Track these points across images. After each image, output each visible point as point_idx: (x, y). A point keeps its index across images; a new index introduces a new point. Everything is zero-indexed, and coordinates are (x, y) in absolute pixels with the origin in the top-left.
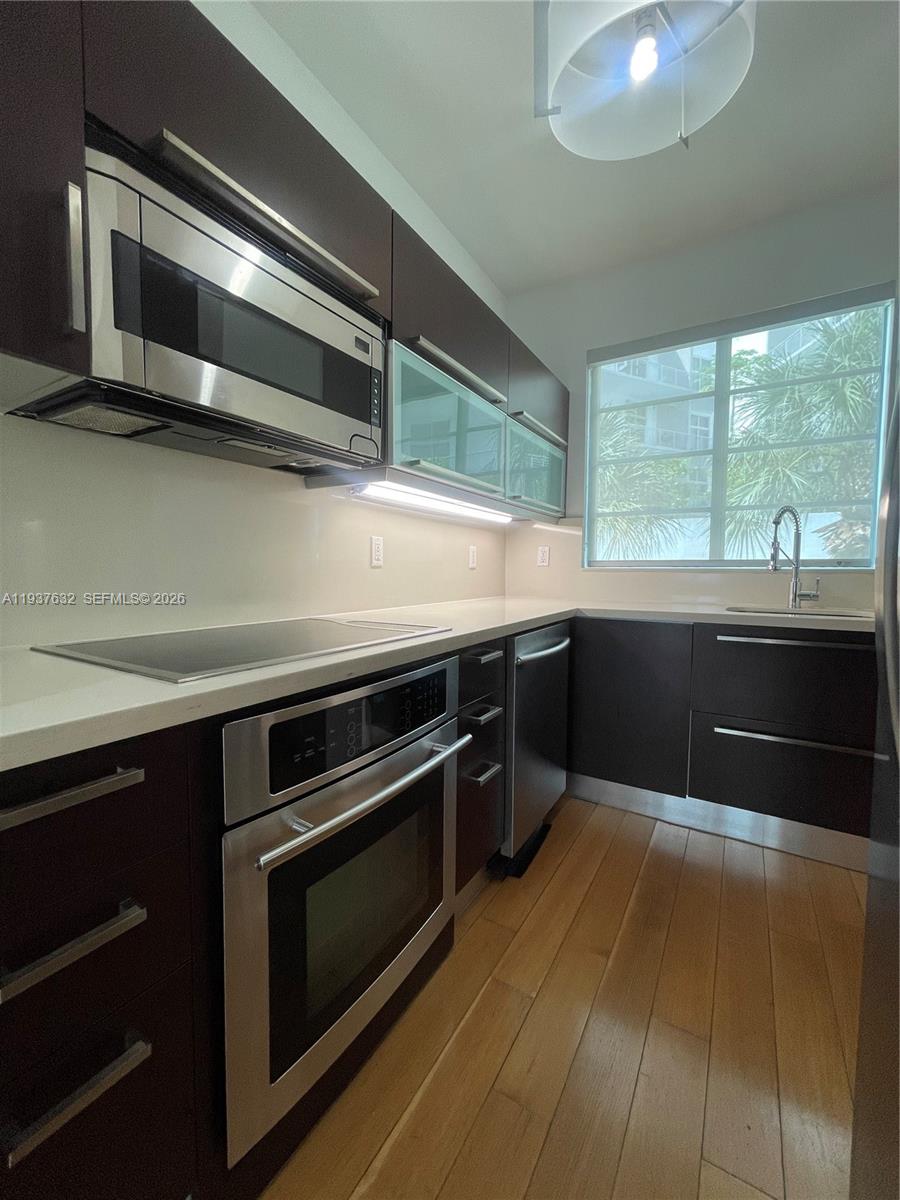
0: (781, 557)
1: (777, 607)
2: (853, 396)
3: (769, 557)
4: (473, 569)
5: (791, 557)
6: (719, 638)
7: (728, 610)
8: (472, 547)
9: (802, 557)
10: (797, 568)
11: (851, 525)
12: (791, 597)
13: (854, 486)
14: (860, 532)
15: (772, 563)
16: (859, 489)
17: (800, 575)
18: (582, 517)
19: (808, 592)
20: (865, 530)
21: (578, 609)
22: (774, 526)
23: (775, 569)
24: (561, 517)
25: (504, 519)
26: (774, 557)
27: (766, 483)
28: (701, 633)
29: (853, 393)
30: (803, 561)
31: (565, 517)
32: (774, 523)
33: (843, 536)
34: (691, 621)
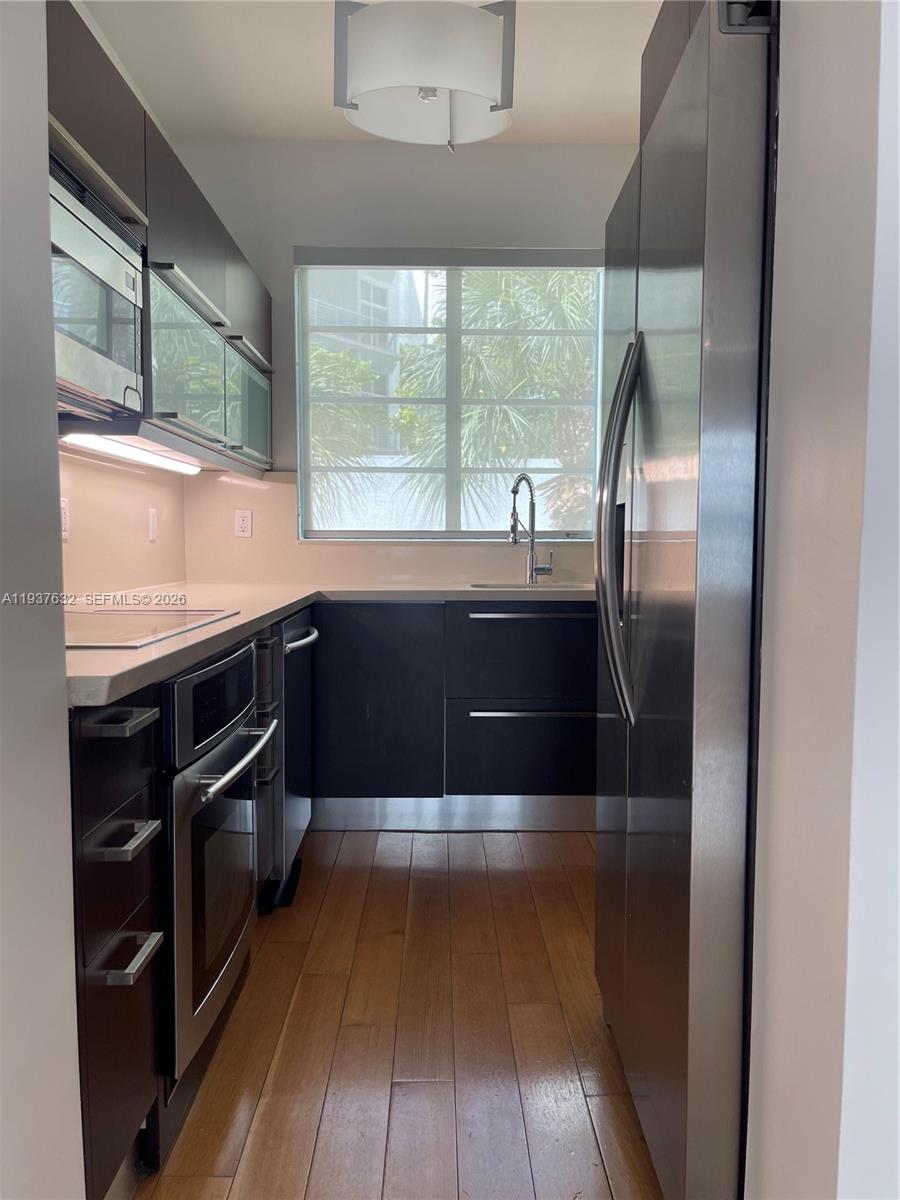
0: (520, 528)
1: (516, 580)
2: (572, 314)
3: (509, 529)
4: (153, 541)
5: (528, 529)
6: (472, 616)
7: (473, 586)
8: (151, 510)
9: (537, 529)
10: (533, 540)
11: (572, 482)
12: (528, 573)
13: (574, 430)
14: (583, 491)
15: (512, 535)
16: (580, 435)
17: (536, 548)
18: (296, 471)
19: (543, 566)
20: (586, 488)
21: (319, 592)
22: (512, 495)
23: (515, 542)
24: (269, 469)
25: (190, 468)
26: (514, 528)
27: (481, 418)
28: (452, 611)
29: (571, 310)
30: (537, 532)
31: (271, 470)
32: (513, 492)
33: (565, 496)
34: (442, 600)
